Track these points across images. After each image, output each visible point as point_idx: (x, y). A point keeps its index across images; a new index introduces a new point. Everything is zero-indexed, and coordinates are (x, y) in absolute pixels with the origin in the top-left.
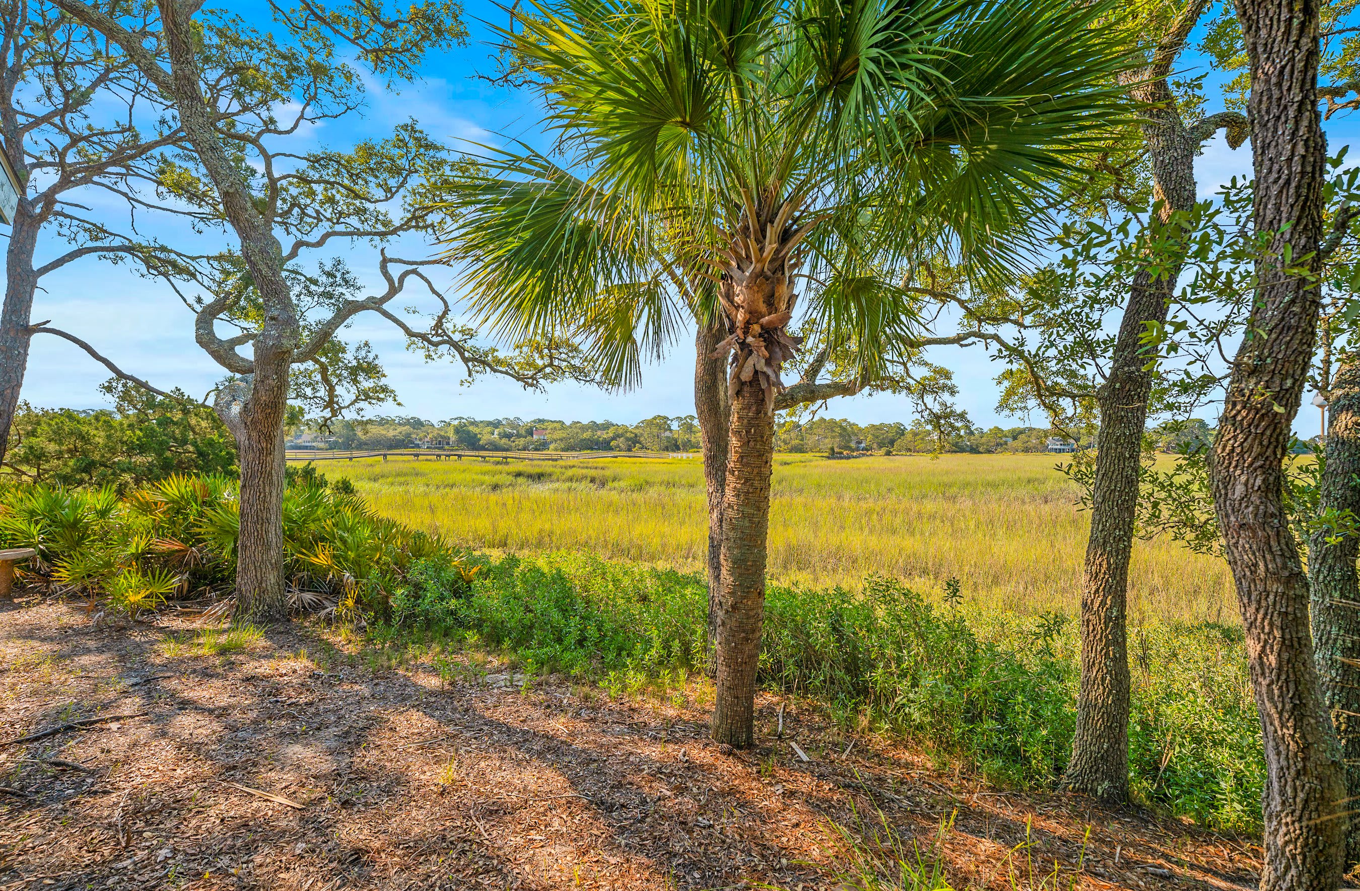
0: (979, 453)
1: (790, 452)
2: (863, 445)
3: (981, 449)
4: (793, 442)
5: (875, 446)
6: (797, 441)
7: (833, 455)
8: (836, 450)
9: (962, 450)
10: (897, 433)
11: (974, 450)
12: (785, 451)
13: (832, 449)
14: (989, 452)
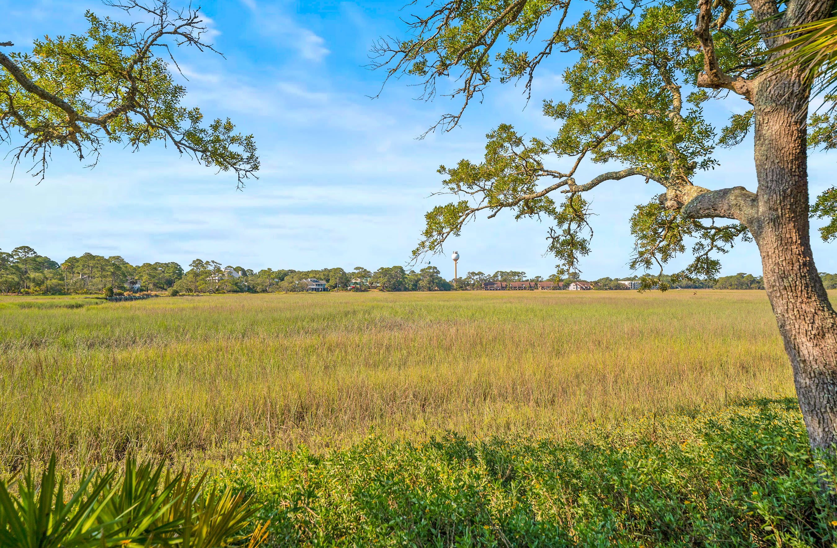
0: (256, 292)
1: (45, 293)
2: (138, 286)
3: (258, 290)
4: (49, 282)
5: (151, 286)
6: (55, 281)
7: (112, 296)
8: (116, 291)
9: (242, 291)
10: (174, 273)
11: (251, 290)
12: (38, 294)
13: (111, 290)
14: (264, 291)
